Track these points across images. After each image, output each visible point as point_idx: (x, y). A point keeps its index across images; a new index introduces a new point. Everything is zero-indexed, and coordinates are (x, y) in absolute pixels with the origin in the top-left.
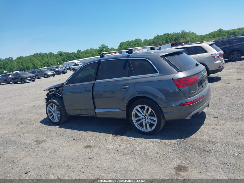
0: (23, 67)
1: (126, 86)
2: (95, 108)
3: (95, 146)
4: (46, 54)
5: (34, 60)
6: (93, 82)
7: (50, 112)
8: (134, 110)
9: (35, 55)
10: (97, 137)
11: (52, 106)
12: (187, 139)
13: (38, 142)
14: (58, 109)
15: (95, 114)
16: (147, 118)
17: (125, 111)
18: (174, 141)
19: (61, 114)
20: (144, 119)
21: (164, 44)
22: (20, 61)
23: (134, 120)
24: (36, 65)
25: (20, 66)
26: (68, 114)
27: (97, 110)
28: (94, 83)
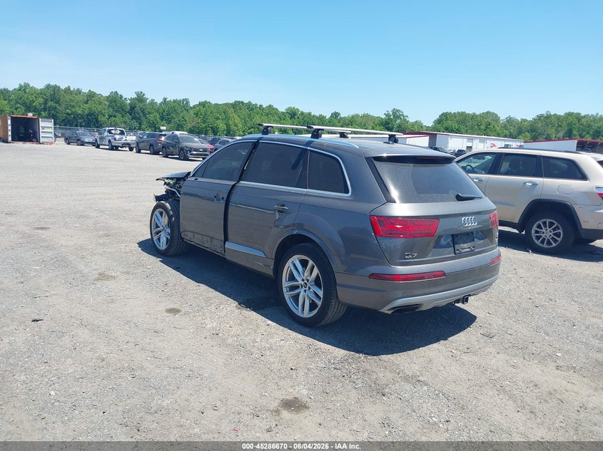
0: (204, 125)
1: (284, 206)
2: (226, 239)
3: (187, 313)
4: (261, 106)
5: (232, 116)
6: (233, 183)
7: (157, 227)
8: (289, 264)
9: (237, 106)
10: (207, 300)
11: (161, 214)
12: (369, 357)
13: (103, 277)
14: (170, 224)
15: (223, 252)
16: (309, 288)
17: (273, 261)
18: (340, 353)
19: (171, 234)
20: (304, 289)
21: (559, 139)
22: (203, 110)
23: (286, 284)
24: (233, 127)
25: (199, 121)
26: (183, 239)
27: (228, 245)
28: (234, 186)
